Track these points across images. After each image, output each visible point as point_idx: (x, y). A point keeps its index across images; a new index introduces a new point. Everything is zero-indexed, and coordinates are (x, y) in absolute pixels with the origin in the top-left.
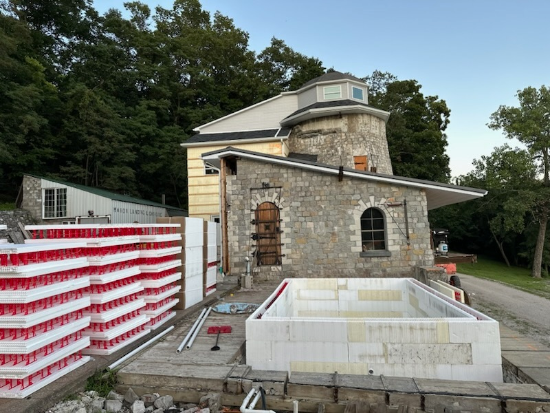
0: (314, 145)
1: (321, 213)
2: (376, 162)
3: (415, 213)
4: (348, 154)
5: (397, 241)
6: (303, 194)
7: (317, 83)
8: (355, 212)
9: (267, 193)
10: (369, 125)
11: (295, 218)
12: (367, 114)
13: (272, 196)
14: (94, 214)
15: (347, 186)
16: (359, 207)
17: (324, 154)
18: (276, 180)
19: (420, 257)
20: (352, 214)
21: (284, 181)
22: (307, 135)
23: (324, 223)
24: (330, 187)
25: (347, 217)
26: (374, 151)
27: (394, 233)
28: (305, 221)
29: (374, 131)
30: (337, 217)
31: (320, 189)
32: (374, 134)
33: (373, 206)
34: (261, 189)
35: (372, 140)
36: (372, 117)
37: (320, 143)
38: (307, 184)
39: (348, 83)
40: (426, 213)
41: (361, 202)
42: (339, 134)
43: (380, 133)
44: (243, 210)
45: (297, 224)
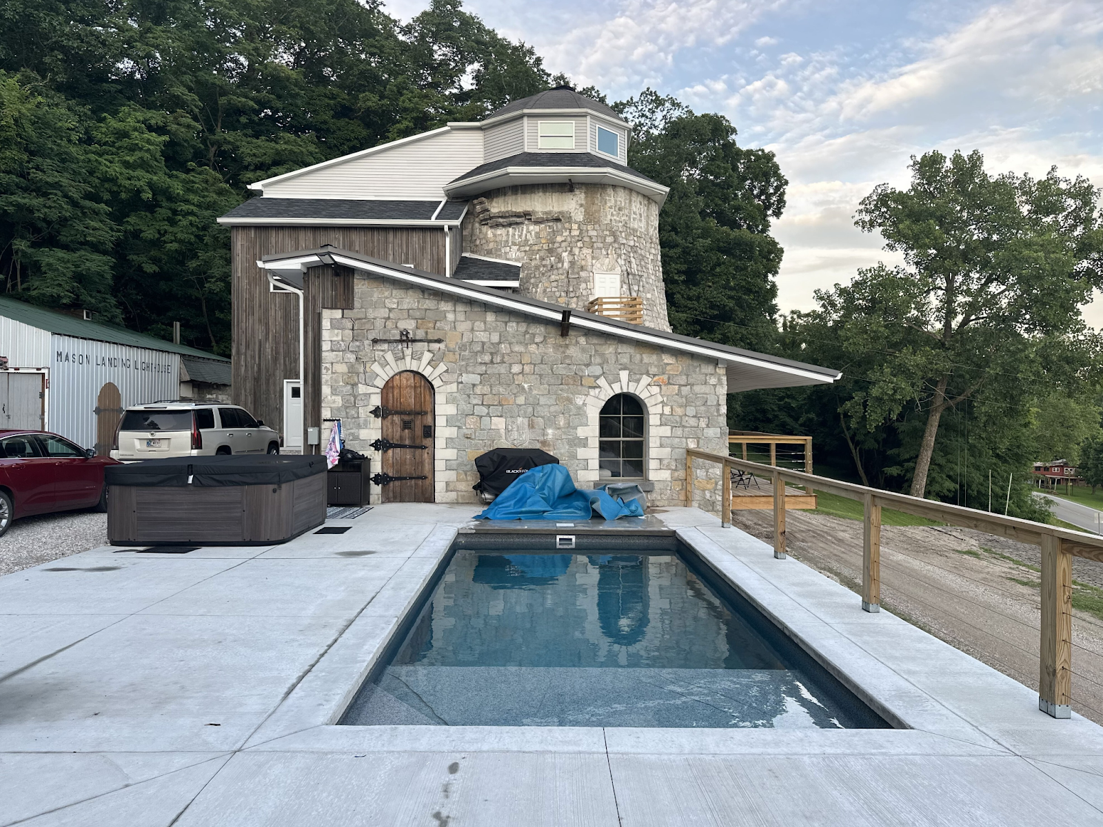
0: (514, 244)
1: (521, 400)
2: (636, 288)
3: (703, 408)
4: (582, 268)
5: (665, 462)
6: (487, 358)
7: (526, 111)
8: (589, 400)
9: (408, 352)
10: (626, 212)
11: (468, 408)
12: (625, 188)
13: (420, 359)
14: (9, 365)
15: (578, 348)
16: (597, 390)
17: (533, 263)
18: (431, 325)
19: (708, 495)
20: (584, 404)
21: (447, 328)
22: (501, 220)
23: (526, 421)
24: (543, 346)
25: (574, 411)
26: (634, 265)
27: (661, 446)
28: (488, 415)
29: (635, 225)
30: (552, 409)
31: (522, 349)
32: (635, 230)
33: (625, 390)
34: (396, 341)
35: (632, 243)
36: (634, 195)
37: (527, 240)
38: (495, 338)
39: (588, 118)
40: (724, 409)
41: (602, 382)
42: (567, 225)
43: (647, 230)
44: (354, 385)
45: (471, 421)
